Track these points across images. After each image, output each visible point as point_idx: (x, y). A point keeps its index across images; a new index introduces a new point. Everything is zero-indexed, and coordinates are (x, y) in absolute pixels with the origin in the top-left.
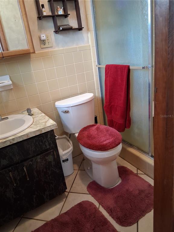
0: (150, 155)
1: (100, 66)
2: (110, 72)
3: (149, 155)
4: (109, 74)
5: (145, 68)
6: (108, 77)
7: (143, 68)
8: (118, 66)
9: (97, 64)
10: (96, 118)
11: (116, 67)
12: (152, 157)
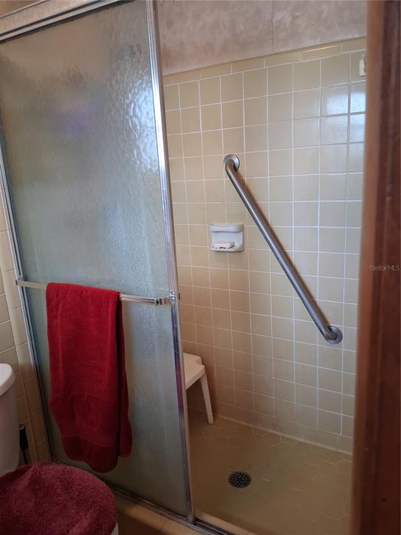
0: (191, 518)
1: (26, 284)
2: (61, 305)
3: (187, 521)
4: (60, 309)
5: (161, 304)
6: (57, 316)
7: (158, 302)
8: (86, 292)
9: (17, 277)
10: (23, 434)
11: (82, 292)
12: (195, 525)
